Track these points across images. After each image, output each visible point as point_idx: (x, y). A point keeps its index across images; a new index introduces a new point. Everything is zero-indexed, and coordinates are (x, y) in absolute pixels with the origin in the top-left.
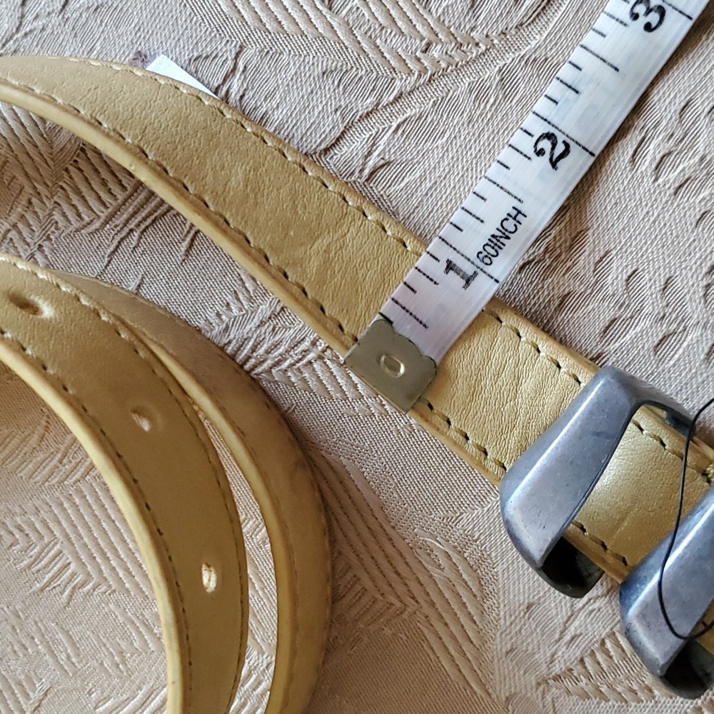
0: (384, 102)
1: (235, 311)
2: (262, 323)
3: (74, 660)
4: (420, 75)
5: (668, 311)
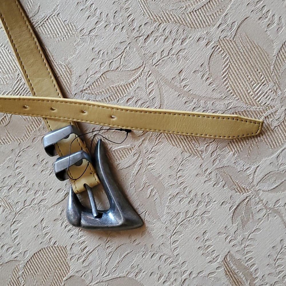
5: (107, 20)
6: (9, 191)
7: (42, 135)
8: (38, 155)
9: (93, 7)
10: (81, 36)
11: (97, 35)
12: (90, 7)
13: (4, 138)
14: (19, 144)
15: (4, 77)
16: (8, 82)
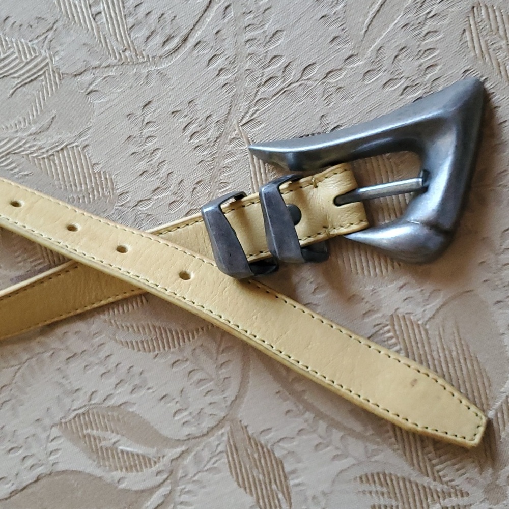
0: (103, 65)
1: (22, 126)
2: (30, 135)
4: (119, 60)
5: (179, 192)
9: (158, 156)
10: (119, 206)
11: (150, 215)
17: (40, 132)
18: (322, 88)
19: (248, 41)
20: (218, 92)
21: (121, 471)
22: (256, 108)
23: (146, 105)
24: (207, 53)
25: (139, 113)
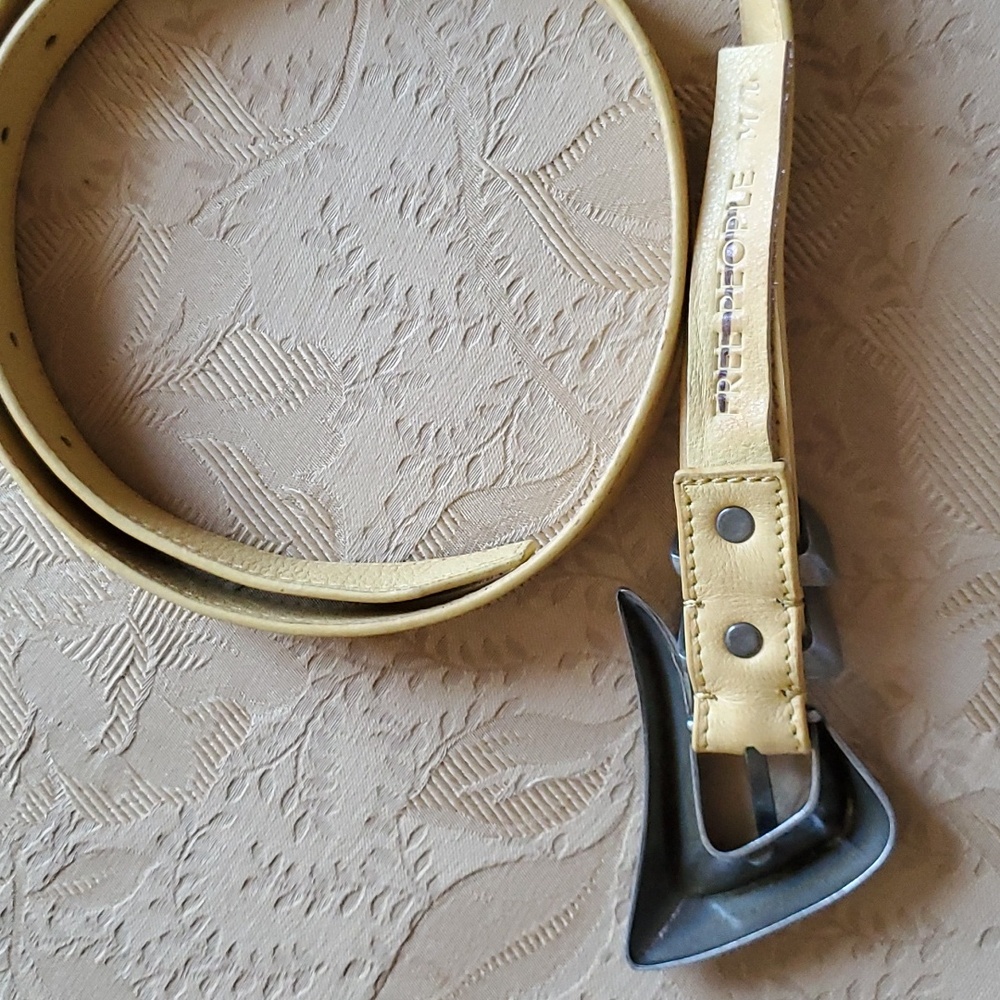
0: (230, 182)
1: (138, 343)
2: (157, 349)
3: (43, 616)
4: (251, 161)
5: (435, 313)
6: (169, 990)
7: (259, 767)
8: (256, 844)
9: (378, 275)
10: (350, 386)
11: (405, 374)
12: (367, 274)
13: (124, 795)
14: (181, 812)
15: (95, 573)
16: (109, 592)
17: (171, 337)
18: (586, 41)
19: (440, 29)
20: (429, 127)
21: (550, 826)
22: (499, 120)
23: (325, 206)
24: (386, 79)
25: (319, 223)
